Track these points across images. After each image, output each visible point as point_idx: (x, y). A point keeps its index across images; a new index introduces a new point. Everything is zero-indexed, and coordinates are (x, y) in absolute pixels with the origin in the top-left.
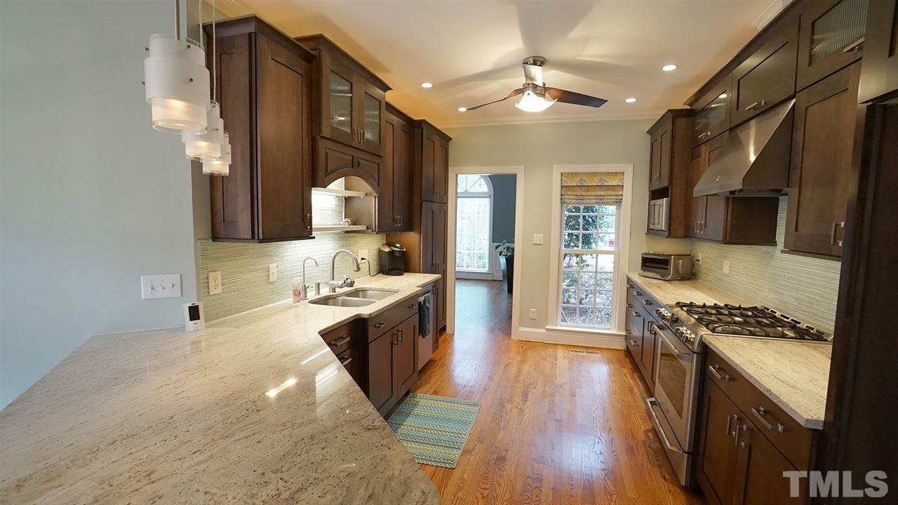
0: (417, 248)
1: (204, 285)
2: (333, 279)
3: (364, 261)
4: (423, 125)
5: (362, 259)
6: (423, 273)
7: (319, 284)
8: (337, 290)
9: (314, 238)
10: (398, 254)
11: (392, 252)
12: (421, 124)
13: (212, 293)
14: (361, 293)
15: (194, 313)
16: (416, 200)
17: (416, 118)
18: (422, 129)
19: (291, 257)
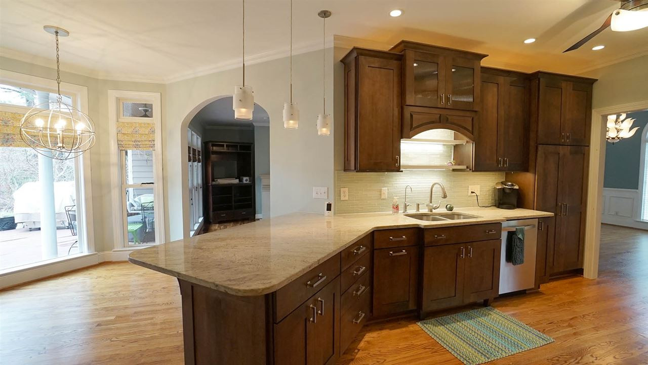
0: (532, 188)
1: (338, 194)
2: (431, 203)
3: (473, 194)
4: (539, 77)
5: (472, 192)
6: (536, 210)
7: (418, 205)
8: (434, 211)
9: (402, 171)
10: (508, 191)
11: (503, 189)
12: (537, 75)
13: (341, 199)
14: (456, 216)
15: (329, 207)
16: (532, 143)
17: (530, 72)
18: (539, 81)
19: (397, 185)
